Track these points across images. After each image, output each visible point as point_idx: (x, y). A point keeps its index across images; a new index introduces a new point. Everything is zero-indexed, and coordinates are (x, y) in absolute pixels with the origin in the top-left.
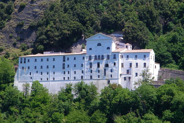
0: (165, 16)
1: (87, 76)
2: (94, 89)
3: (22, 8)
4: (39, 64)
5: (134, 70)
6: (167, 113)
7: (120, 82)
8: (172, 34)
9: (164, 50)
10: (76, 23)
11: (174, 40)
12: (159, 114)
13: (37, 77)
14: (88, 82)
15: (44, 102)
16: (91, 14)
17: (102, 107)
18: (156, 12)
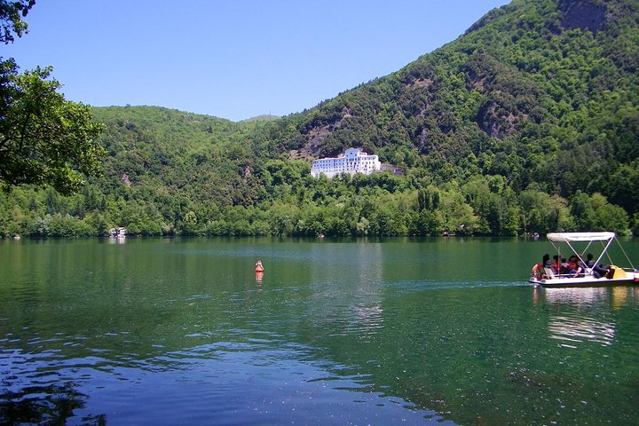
0: (383, 138)
1: (346, 169)
2: (349, 175)
3: (314, 137)
4: (322, 164)
5: (368, 165)
6: (385, 185)
7: (362, 171)
8: (386, 147)
9: (382, 155)
10: (340, 144)
11: (387, 150)
12: (381, 186)
13: (322, 170)
14: (346, 172)
15: (326, 182)
16: (347, 139)
17: (353, 184)
18: (378, 138)
